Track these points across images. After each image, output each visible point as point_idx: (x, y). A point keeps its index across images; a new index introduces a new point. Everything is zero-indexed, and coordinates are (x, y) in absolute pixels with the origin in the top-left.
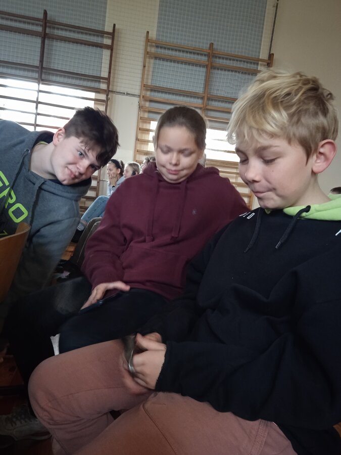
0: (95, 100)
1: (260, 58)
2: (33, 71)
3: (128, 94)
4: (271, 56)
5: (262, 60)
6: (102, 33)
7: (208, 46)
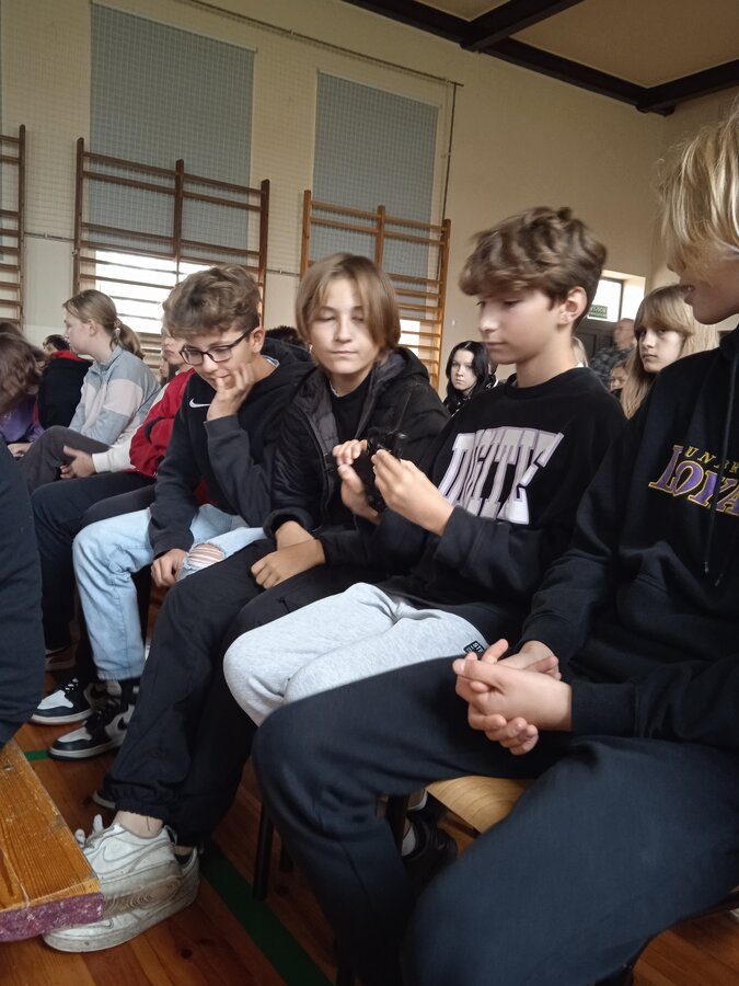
1: (432, 223)
2: (166, 244)
3: (283, 273)
4: (446, 223)
5: (435, 228)
6: (247, 191)
7: (376, 208)
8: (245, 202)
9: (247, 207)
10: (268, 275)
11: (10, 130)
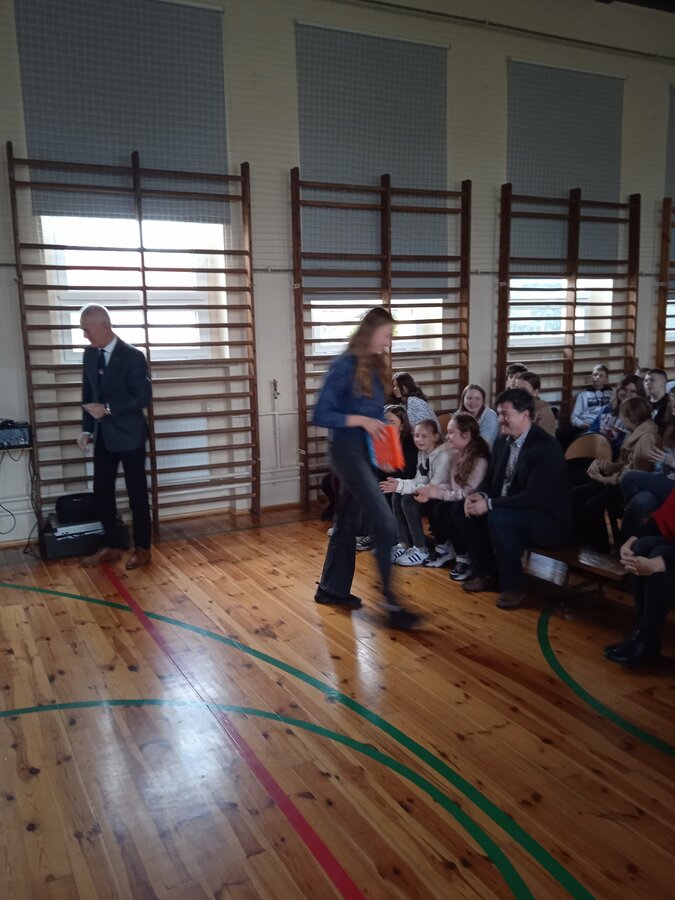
0: (614, 290)
3: (647, 275)
6: (617, 206)
8: (615, 217)
9: (618, 221)
10: (640, 278)
11: (453, 184)
